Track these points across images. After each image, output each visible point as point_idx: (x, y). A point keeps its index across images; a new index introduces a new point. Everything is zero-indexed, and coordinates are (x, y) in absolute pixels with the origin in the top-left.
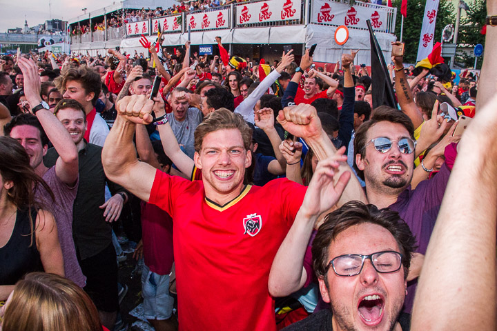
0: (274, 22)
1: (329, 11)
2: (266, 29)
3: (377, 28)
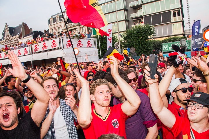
0: (49, 50)
2: (46, 53)
3: (90, 47)
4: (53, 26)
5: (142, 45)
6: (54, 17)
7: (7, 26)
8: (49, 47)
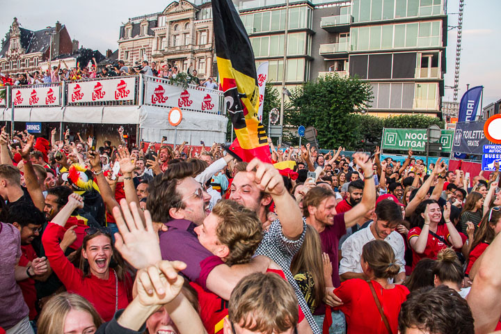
0: (108, 102)
1: (163, 93)
2: (99, 109)
3: (209, 111)
4: (130, 45)
5: (335, 124)
6: (137, 22)
7: (16, 23)
8: (110, 96)
